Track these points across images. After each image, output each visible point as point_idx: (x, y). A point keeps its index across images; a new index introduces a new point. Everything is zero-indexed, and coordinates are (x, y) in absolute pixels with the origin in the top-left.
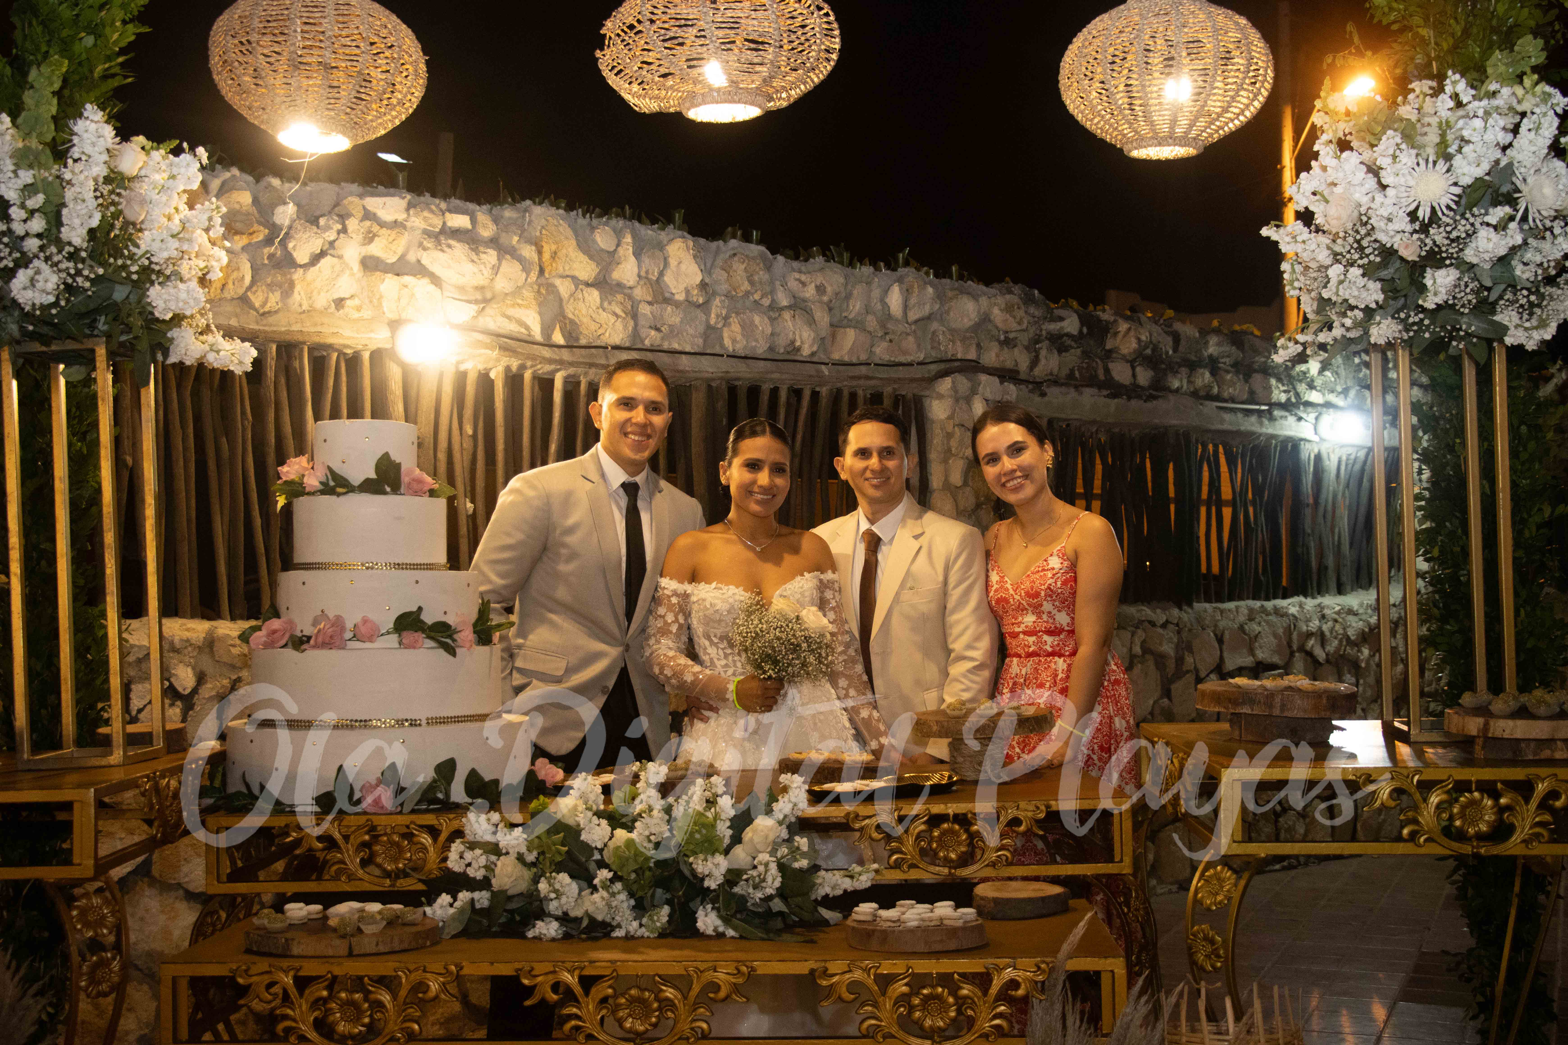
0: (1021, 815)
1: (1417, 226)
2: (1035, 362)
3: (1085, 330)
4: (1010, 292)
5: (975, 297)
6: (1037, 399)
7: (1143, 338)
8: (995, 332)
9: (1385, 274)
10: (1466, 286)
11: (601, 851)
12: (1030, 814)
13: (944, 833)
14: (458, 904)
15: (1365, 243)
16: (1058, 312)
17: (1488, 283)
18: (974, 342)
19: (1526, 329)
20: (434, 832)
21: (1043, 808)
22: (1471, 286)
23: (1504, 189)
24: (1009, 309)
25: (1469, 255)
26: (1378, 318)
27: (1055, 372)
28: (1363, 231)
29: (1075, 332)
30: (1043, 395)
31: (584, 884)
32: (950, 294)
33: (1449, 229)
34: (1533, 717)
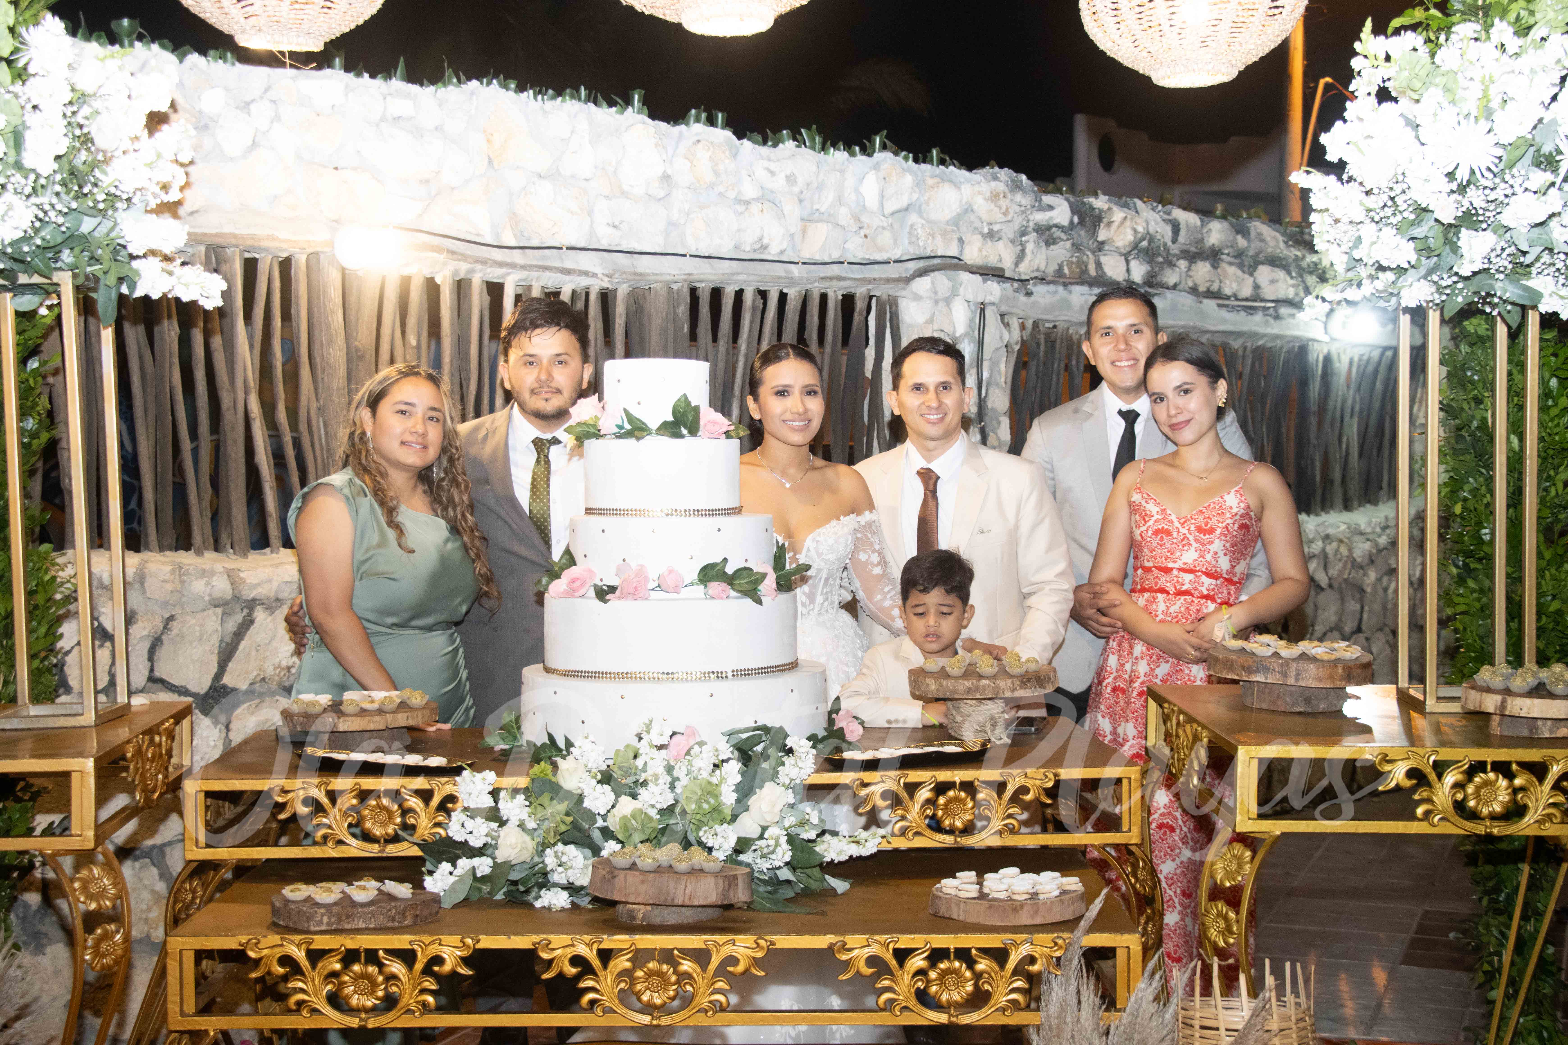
0: (1029, 783)
1: (1454, 186)
2: (1020, 258)
3: (1076, 219)
4: (995, 178)
5: (957, 186)
6: (1022, 298)
7: (1140, 229)
8: (978, 224)
9: (1419, 232)
10: (1503, 250)
11: (604, 818)
12: (1038, 782)
13: (950, 801)
14: (458, 871)
15: (1399, 200)
16: (1047, 199)
17: (1525, 248)
18: (956, 236)
19: (1562, 297)
20: (425, 795)
21: (1051, 776)
22: (1507, 251)
23: (1547, 149)
24: (995, 197)
25: (1506, 218)
26: (1410, 280)
27: (1042, 268)
28: (1398, 188)
29: (1065, 222)
30: (1029, 294)
31: (588, 852)
32: (930, 182)
33: (1487, 191)
34: (1552, 696)
